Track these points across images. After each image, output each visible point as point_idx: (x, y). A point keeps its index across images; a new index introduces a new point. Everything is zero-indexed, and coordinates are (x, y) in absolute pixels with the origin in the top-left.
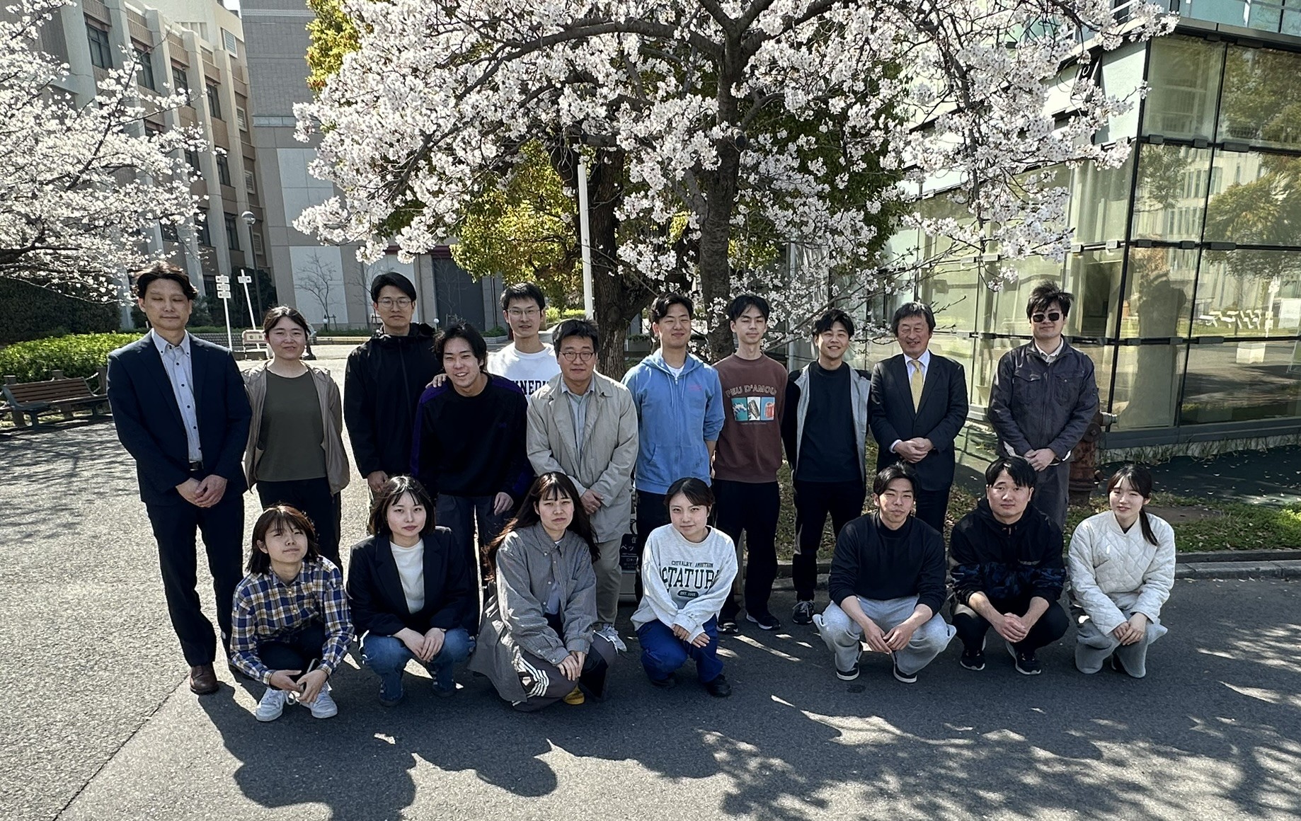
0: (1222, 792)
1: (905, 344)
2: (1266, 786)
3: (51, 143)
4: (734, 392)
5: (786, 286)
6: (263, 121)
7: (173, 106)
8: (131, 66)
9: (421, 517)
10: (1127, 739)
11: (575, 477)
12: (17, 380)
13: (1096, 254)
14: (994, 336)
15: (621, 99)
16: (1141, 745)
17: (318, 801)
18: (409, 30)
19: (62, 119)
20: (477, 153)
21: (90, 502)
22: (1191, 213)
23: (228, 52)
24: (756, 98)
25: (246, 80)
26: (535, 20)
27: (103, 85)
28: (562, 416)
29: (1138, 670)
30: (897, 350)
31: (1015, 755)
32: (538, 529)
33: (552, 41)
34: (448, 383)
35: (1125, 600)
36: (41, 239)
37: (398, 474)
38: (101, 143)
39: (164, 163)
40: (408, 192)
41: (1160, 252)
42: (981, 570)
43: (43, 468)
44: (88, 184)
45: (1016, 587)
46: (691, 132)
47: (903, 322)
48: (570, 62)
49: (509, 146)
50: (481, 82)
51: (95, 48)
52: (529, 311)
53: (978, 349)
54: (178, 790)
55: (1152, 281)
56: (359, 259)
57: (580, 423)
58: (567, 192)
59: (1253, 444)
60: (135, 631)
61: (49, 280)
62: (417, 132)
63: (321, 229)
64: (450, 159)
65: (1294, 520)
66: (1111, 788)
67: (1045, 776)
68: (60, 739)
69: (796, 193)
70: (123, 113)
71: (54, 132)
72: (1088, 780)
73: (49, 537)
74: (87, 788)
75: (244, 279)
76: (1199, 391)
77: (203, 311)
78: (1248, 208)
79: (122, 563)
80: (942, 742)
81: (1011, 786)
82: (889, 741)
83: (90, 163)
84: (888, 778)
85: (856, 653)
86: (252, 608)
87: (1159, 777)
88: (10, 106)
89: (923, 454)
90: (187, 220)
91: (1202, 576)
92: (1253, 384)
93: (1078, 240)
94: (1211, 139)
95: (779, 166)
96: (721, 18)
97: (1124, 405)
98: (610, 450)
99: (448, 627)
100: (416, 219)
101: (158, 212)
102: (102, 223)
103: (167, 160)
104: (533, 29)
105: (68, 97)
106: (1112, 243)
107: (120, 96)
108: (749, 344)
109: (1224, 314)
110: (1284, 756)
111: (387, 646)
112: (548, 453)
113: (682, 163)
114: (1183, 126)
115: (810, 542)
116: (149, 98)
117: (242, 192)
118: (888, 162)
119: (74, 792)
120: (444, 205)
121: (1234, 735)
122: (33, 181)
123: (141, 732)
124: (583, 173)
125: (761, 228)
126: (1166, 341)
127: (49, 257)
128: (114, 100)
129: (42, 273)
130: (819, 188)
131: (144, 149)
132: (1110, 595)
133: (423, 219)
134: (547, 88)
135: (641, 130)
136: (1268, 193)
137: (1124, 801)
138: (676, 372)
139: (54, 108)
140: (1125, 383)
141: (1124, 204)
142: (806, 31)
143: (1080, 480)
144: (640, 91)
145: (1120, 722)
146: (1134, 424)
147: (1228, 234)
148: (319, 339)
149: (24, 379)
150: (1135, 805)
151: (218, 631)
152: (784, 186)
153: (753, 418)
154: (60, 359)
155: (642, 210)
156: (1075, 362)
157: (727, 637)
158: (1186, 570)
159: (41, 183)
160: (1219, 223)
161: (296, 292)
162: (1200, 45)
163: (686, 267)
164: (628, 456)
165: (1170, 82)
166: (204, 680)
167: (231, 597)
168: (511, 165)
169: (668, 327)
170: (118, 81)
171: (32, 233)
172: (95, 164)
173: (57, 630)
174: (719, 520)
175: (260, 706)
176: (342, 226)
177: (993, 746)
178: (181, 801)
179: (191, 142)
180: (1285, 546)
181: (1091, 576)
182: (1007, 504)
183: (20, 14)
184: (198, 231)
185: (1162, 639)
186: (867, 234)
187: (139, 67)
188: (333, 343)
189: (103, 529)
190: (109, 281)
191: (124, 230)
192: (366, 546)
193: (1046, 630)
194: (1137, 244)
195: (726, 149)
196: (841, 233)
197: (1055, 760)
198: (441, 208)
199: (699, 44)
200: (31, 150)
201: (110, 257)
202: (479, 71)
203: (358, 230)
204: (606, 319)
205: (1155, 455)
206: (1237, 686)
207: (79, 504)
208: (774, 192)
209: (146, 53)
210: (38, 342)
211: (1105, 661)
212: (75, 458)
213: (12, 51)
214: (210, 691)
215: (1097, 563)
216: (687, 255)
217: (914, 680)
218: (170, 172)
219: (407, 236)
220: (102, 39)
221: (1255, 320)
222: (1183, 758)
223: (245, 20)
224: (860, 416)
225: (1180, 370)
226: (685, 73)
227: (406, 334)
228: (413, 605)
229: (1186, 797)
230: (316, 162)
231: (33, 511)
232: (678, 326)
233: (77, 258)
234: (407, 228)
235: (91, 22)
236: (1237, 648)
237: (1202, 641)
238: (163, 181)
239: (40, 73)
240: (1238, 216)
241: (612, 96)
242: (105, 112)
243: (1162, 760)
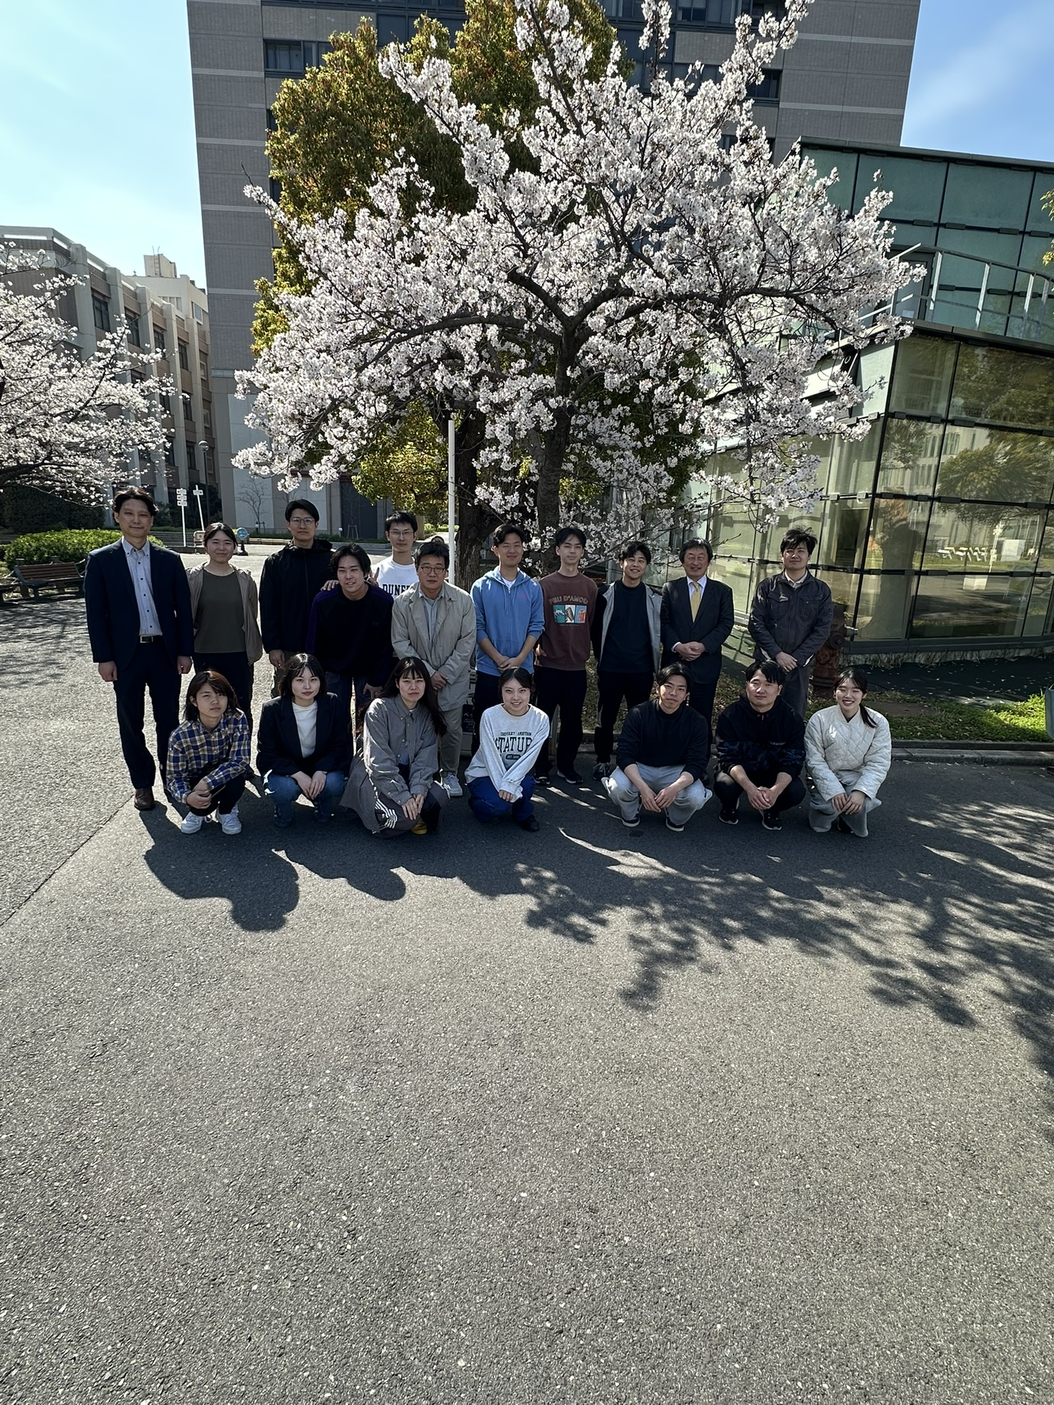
0: (914, 932)
1: (689, 569)
2: (949, 929)
3: (60, 387)
4: (555, 600)
5: (604, 519)
6: (219, 373)
7: (152, 361)
8: (123, 331)
9: (316, 686)
10: (842, 885)
11: (428, 661)
12: (25, 562)
13: (849, 503)
14: (767, 562)
15: (483, 373)
16: (854, 890)
17: (222, 896)
18: (325, 318)
19: (69, 368)
20: (373, 409)
21: (73, 658)
22: (926, 469)
23: (196, 320)
24: (586, 375)
25: (208, 342)
26: (420, 313)
27: (102, 344)
28: (418, 615)
29: (862, 831)
30: (680, 572)
31: (755, 893)
32: (397, 700)
33: (434, 328)
34: (338, 587)
35: (848, 778)
36: (49, 458)
37: (301, 651)
38: (97, 387)
39: (141, 403)
40: (320, 435)
41: (901, 502)
42: (741, 746)
43: (40, 630)
44: (86, 417)
45: (766, 763)
46: (533, 401)
47: (689, 551)
48: (445, 344)
49: (397, 403)
50: (376, 359)
51: (98, 314)
52: (405, 533)
53: (754, 570)
54: (119, 882)
55: (895, 524)
56: (280, 488)
57: (432, 621)
58: (439, 440)
59: (969, 655)
60: (98, 759)
61: (54, 488)
62: (327, 396)
63: (252, 466)
64: (352, 413)
65: (995, 718)
66: (827, 923)
67: (775, 910)
68: (37, 839)
69: (615, 448)
70: (115, 366)
71: (63, 378)
72: (809, 916)
73: (40, 684)
74: (54, 877)
75: (198, 493)
76: (928, 610)
77: (166, 514)
78: (976, 469)
79: (92, 706)
80: (699, 879)
81: (749, 917)
82: (657, 876)
83: (88, 402)
84: (653, 905)
85: (637, 806)
86: (183, 749)
87: (867, 918)
88: (32, 357)
89: (697, 654)
90: (158, 447)
91: (917, 759)
92: (972, 607)
93: (836, 491)
94: (944, 416)
95: (600, 425)
96: (561, 316)
97: (868, 619)
98: (454, 641)
99: (328, 770)
100: (325, 458)
101: (136, 440)
102: (93, 447)
103: (145, 402)
104: (418, 319)
105: (75, 352)
106: (861, 494)
107: (113, 353)
108: (569, 564)
109: (957, 549)
110: (967, 906)
111: (285, 782)
112: (407, 643)
113: (525, 425)
114: (923, 405)
115: (608, 717)
116: (134, 355)
117: (200, 427)
118: (686, 428)
119: (43, 879)
120: (346, 447)
121: (929, 889)
122: (45, 414)
123: (96, 836)
124: (452, 427)
125: (586, 473)
126: (901, 572)
127: (54, 471)
128: (109, 355)
129: (49, 483)
130: (634, 444)
131: (130, 393)
132: (837, 772)
133: (331, 457)
134: (426, 363)
135: (495, 397)
136: (992, 458)
137: (835, 935)
138: (509, 584)
139: (64, 359)
140: (868, 601)
141: (874, 463)
142: (625, 327)
143: (826, 678)
144: (498, 367)
145: (840, 872)
146: (873, 636)
147: (958, 489)
148: (251, 539)
149: (30, 562)
150: (845, 938)
151: (157, 763)
152: (606, 441)
153: (569, 621)
154: (58, 548)
155: (493, 461)
156: (815, 588)
157: (542, 787)
158: (905, 754)
159: (51, 415)
160: (952, 480)
161: (236, 503)
162: (939, 343)
163: (527, 501)
164: (469, 646)
165: (913, 371)
166: (145, 800)
167: (168, 740)
168: (399, 417)
169: (505, 550)
170: (112, 341)
171: (43, 453)
172: (92, 402)
173: (41, 756)
174: (540, 700)
175: (185, 822)
176: (269, 464)
177: (738, 885)
178: (121, 890)
179: (164, 389)
180: (986, 738)
181: (819, 755)
182: (760, 696)
183: (43, 290)
184: (166, 456)
185: (877, 809)
186: (668, 481)
187: (128, 331)
188: (262, 543)
189: (80, 679)
190: (97, 490)
191: (110, 452)
192: (274, 704)
193: (786, 799)
194: (881, 496)
195: (561, 415)
196: (646, 481)
197: (785, 899)
198: (344, 450)
199: (542, 333)
200: (46, 390)
201: (99, 472)
202: (376, 348)
203: (280, 467)
204: (466, 536)
205: (889, 661)
206: (936, 849)
207: (64, 659)
208: (597, 445)
209: (134, 320)
210: (42, 534)
211: (833, 824)
212: (64, 623)
213: (36, 318)
214: (148, 808)
215: (826, 744)
216: (528, 492)
217: (681, 829)
218: (146, 411)
219: (317, 470)
220: (103, 308)
221: (983, 554)
222: (886, 903)
223: (210, 297)
224: (654, 625)
225: (913, 593)
226: (534, 354)
227: (309, 547)
228: (305, 751)
229: (884, 934)
230: (251, 415)
231: (30, 664)
232: (512, 550)
233: (76, 472)
234: (318, 465)
235: (96, 295)
236: (938, 818)
237: (912, 811)
238: (140, 417)
239: (56, 334)
240: (967, 475)
241: (475, 371)
242: (101, 364)
243: (869, 904)
